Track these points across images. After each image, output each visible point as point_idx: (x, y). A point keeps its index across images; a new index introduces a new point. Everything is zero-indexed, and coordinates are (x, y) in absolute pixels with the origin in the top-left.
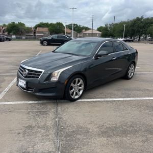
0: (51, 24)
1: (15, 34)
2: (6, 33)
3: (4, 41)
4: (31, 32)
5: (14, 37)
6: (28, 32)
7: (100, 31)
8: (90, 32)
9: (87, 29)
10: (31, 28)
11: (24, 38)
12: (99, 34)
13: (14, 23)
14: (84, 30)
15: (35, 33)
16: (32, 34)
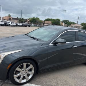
0: (54, 19)
1: (33, 23)
2: (30, 23)
3: (26, 26)
4: (42, 23)
5: (33, 25)
6: (40, 23)
7: (82, 25)
8: (76, 25)
9: (74, 23)
10: (42, 21)
11: (38, 26)
12: (81, 27)
13: (34, 18)
14: (72, 24)
15: (44, 23)
16: (43, 24)
